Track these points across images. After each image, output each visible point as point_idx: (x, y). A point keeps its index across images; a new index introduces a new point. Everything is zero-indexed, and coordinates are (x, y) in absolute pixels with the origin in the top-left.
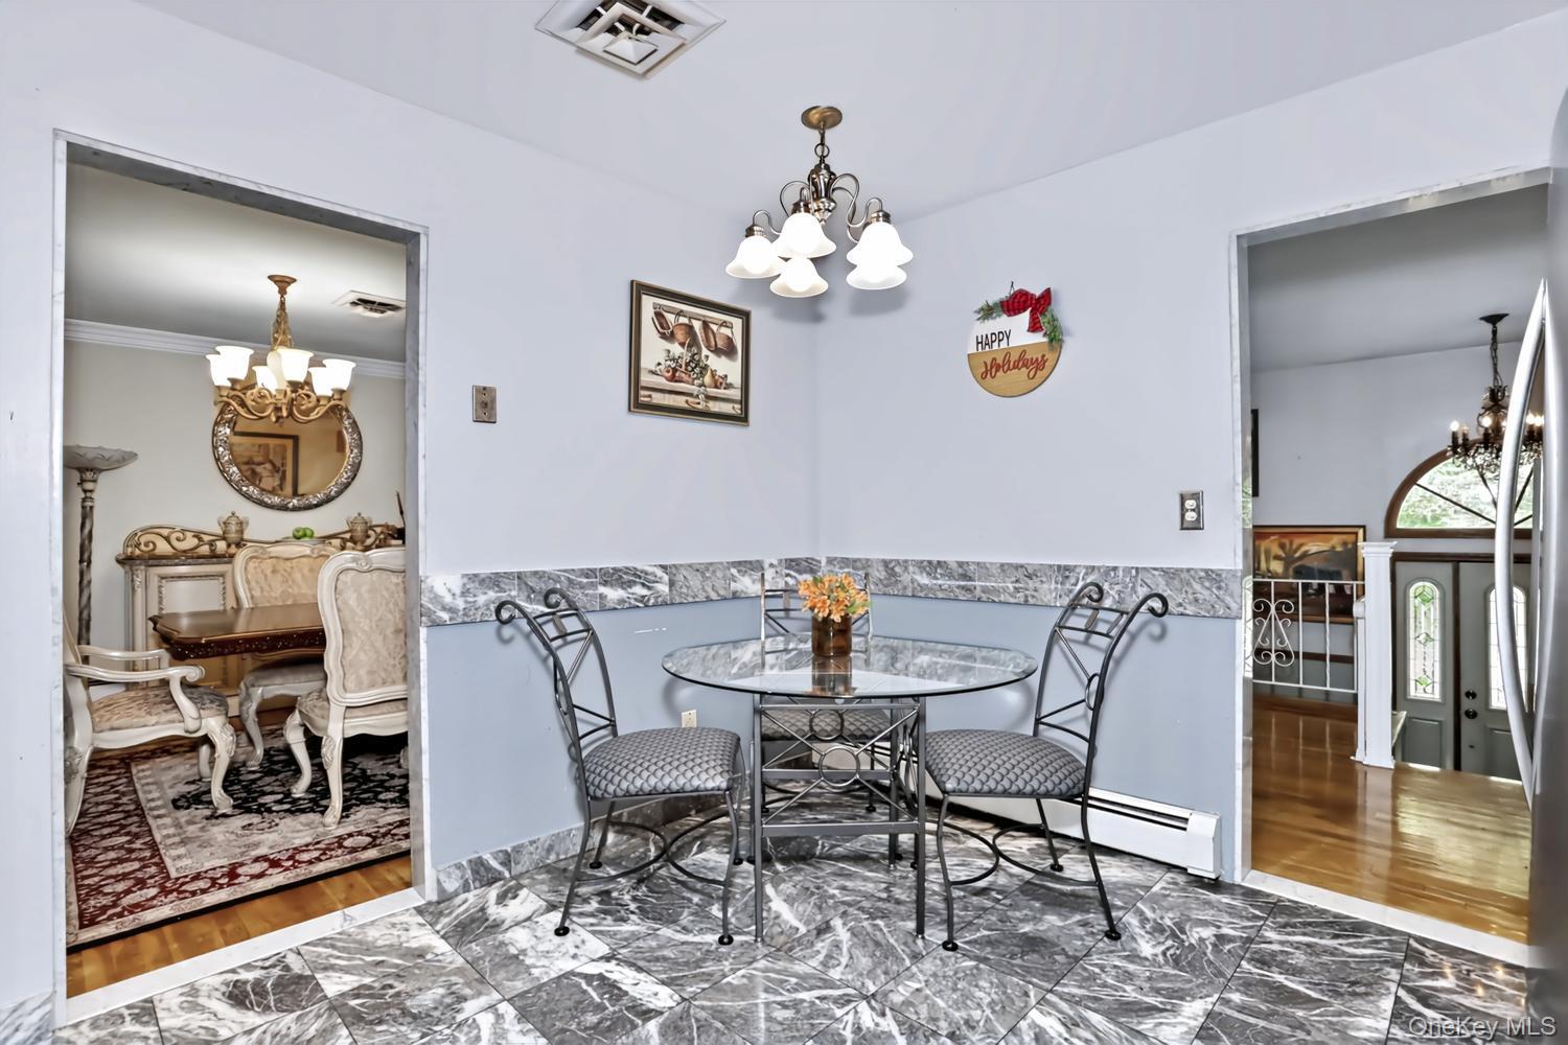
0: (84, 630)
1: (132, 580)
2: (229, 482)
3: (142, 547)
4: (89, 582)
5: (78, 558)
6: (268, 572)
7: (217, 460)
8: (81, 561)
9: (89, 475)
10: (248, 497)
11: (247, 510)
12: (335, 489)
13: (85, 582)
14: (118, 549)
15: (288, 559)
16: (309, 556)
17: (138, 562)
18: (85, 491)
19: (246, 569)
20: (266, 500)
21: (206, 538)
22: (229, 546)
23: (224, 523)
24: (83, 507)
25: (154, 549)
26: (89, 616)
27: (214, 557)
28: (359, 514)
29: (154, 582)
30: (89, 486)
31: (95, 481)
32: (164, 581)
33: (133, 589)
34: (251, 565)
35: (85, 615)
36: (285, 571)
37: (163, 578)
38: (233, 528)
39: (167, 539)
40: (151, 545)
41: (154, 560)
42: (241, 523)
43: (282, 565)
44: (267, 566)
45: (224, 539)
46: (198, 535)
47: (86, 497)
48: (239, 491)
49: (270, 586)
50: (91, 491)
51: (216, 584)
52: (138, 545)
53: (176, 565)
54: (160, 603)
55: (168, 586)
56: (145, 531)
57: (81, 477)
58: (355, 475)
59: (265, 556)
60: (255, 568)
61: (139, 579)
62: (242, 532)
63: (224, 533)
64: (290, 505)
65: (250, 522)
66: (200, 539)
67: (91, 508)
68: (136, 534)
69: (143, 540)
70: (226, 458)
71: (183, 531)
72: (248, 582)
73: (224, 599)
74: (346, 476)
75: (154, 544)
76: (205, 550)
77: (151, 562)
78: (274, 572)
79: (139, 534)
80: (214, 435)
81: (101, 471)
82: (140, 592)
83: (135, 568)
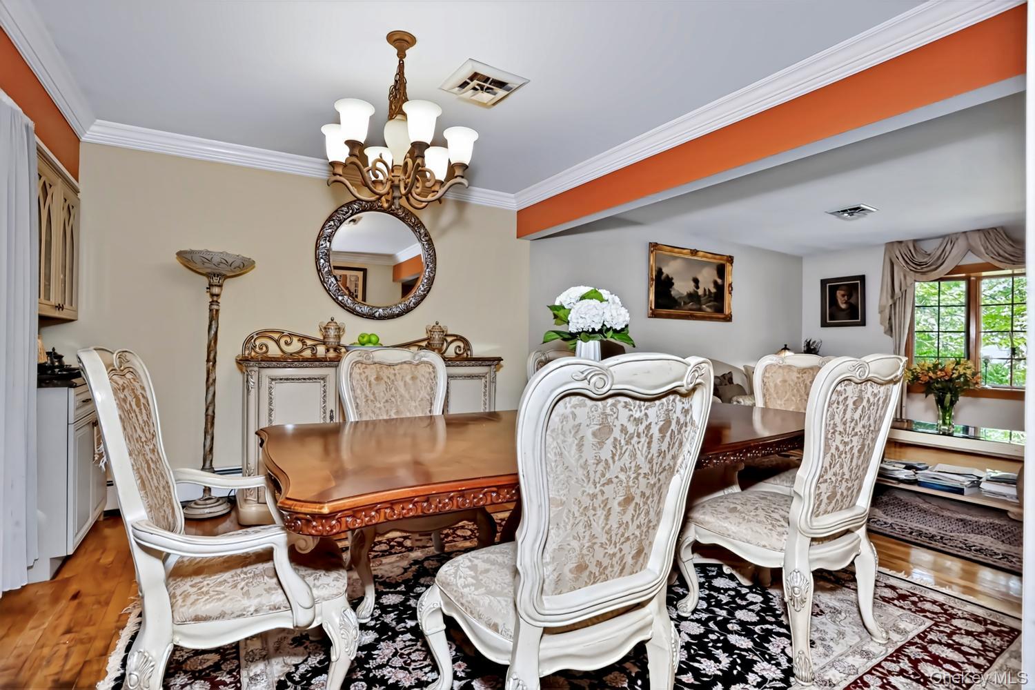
0: (209, 426)
1: (247, 381)
2: (328, 291)
3: (257, 350)
4: (214, 380)
5: (206, 359)
6: (372, 379)
7: (319, 271)
8: (208, 361)
9: (215, 280)
10: (342, 305)
11: (342, 317)
12: (413, 301)
13: (211, 380)
14: (238, 351)
15: (390, 365)
16: (410, 363)
17: (252, 363)
18: (212, 295)
19: (351, 374)
20: (358, 309)
21: (309, 343)
22: (328, 350)
23: (325, 328)
24: (211, 310)
25: (267, 352)
26: (214, 412)
27: (315, 361)
28: (437, 324)
29: (265, 382)
30: (216, 290)
31: (220, 286)
32: (273, 383)
33: (248, 389)
34: (356, 370)
35: (210, 412)
36: (388, 378)
37: (273, 380)
38: (332, 333)
39: (277, 342)
40: (264, 349)
41: (268, 361)
42: (339, 328)
43: (386, 373)
44: (371, 373)
45: (324, 343)
46: (302, 339)
47: (213, 301)
48: (336, 300)
49: (374, 394)
50: (218, 295)
51: (317, 387)
52: (254, 348)
53: (285, 367)
54: (270, 404)
55: (279, 388)
56: (262, 334)
57: (210, 282)
58: (430, 288)
59: (368, 362)
60: (360, 374)
61: (253, 381)
62: (339, 337)
63: (324, 338)
64: (377, 314)
65: (346, 329)
66: (304, 343)
67: (217, 311)
68: (253, 337)
69: (258, 343)
70: (326, 269)
71: (291, 335)
72: (353, 390)
73: (325, 402)
74: (422, 289)
75: (267, 347)
76: (307, 353)
77: (263, 364)
78: (378, 378)
79: (255, 337)
80: (317, 248)
81: (226, 277)
82: (253, 392)
83: (249, 369)
